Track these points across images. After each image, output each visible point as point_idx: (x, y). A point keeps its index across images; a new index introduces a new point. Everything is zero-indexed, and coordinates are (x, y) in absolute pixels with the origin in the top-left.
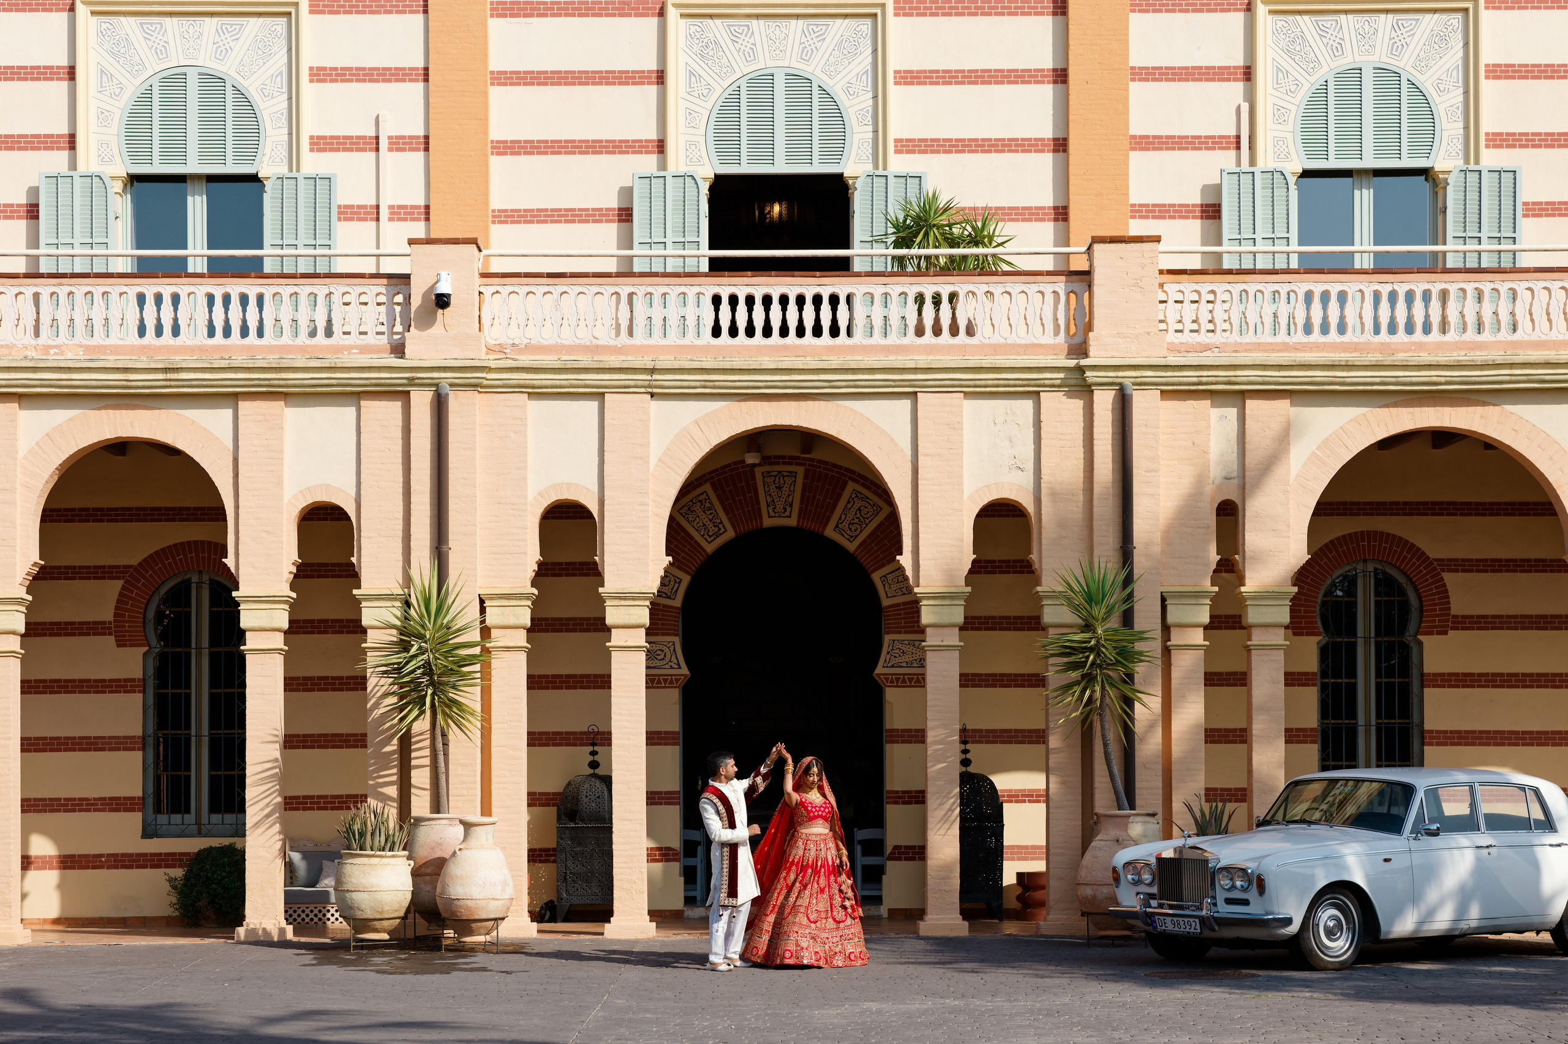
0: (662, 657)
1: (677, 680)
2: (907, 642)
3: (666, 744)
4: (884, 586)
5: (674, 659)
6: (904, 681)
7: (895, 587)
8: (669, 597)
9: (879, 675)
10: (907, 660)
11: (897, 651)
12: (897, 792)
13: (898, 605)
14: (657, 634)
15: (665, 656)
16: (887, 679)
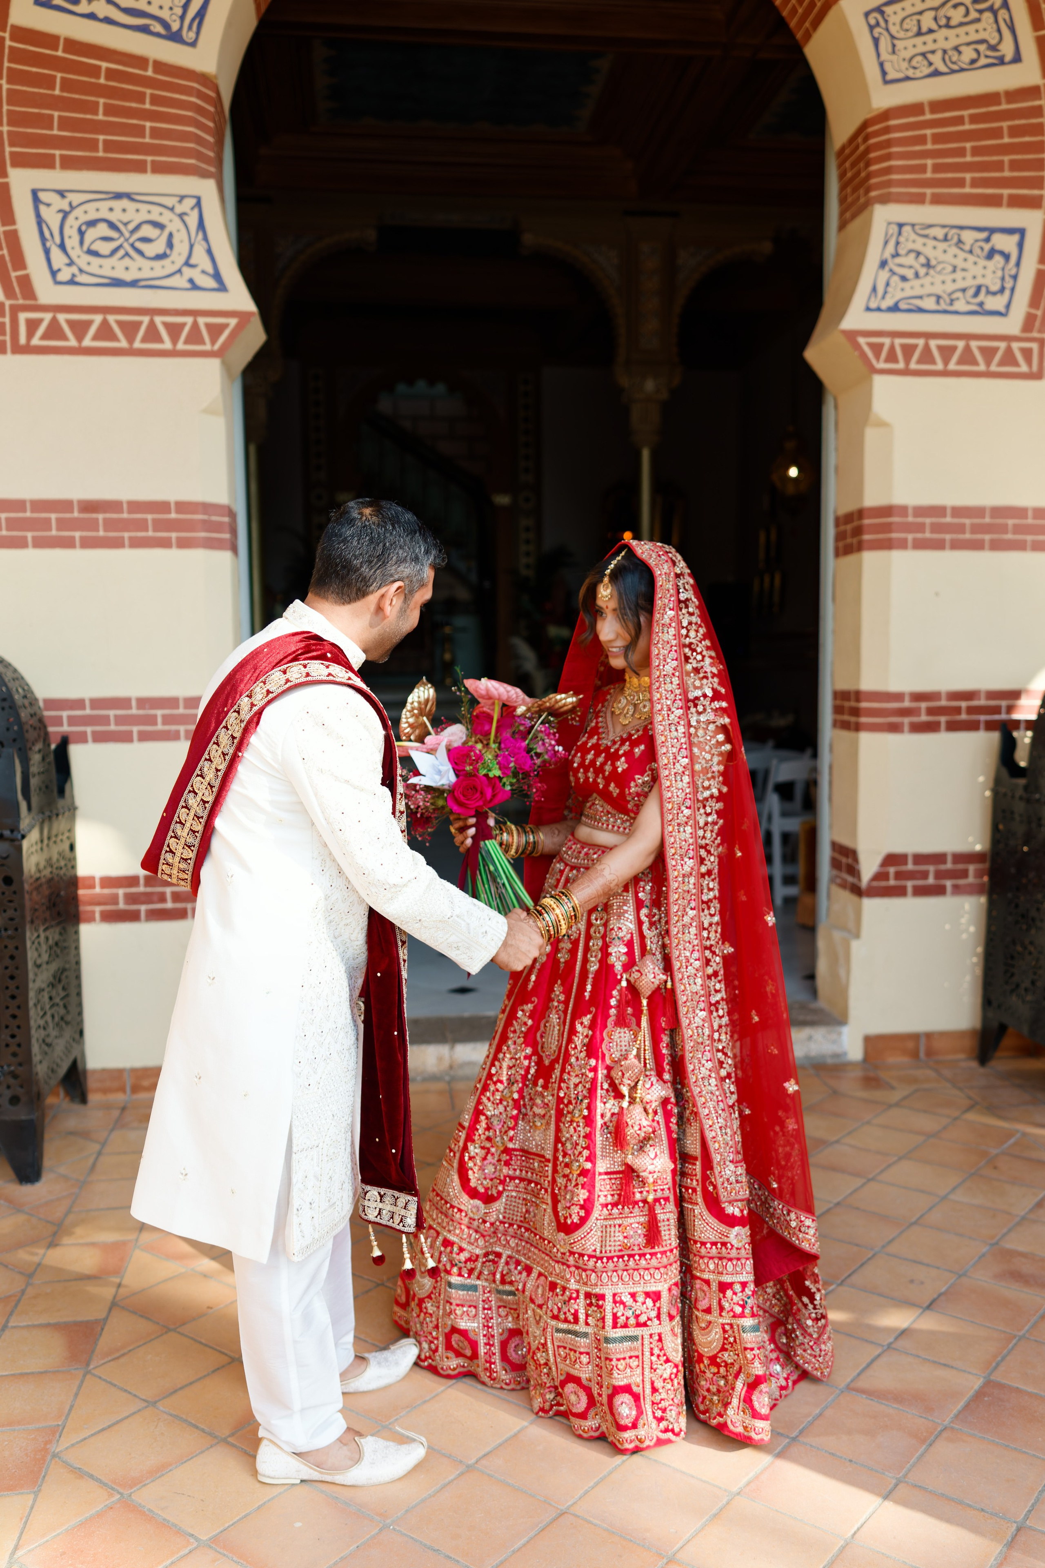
0: (159, 247)
1: (215, 331)
2: (939, 233)
3: (183, 544)
4: (876, 41)
5: (200, 257)
6: (927, 356)
7: (909, 46)
8: (175, 37)
9: (852, 336)
10: (938, 289)
11: (910, 260)
12: (898, 697)
13: (916, 109)
14: (139, 168)
15: (170, 244)
16: (877, 349)
